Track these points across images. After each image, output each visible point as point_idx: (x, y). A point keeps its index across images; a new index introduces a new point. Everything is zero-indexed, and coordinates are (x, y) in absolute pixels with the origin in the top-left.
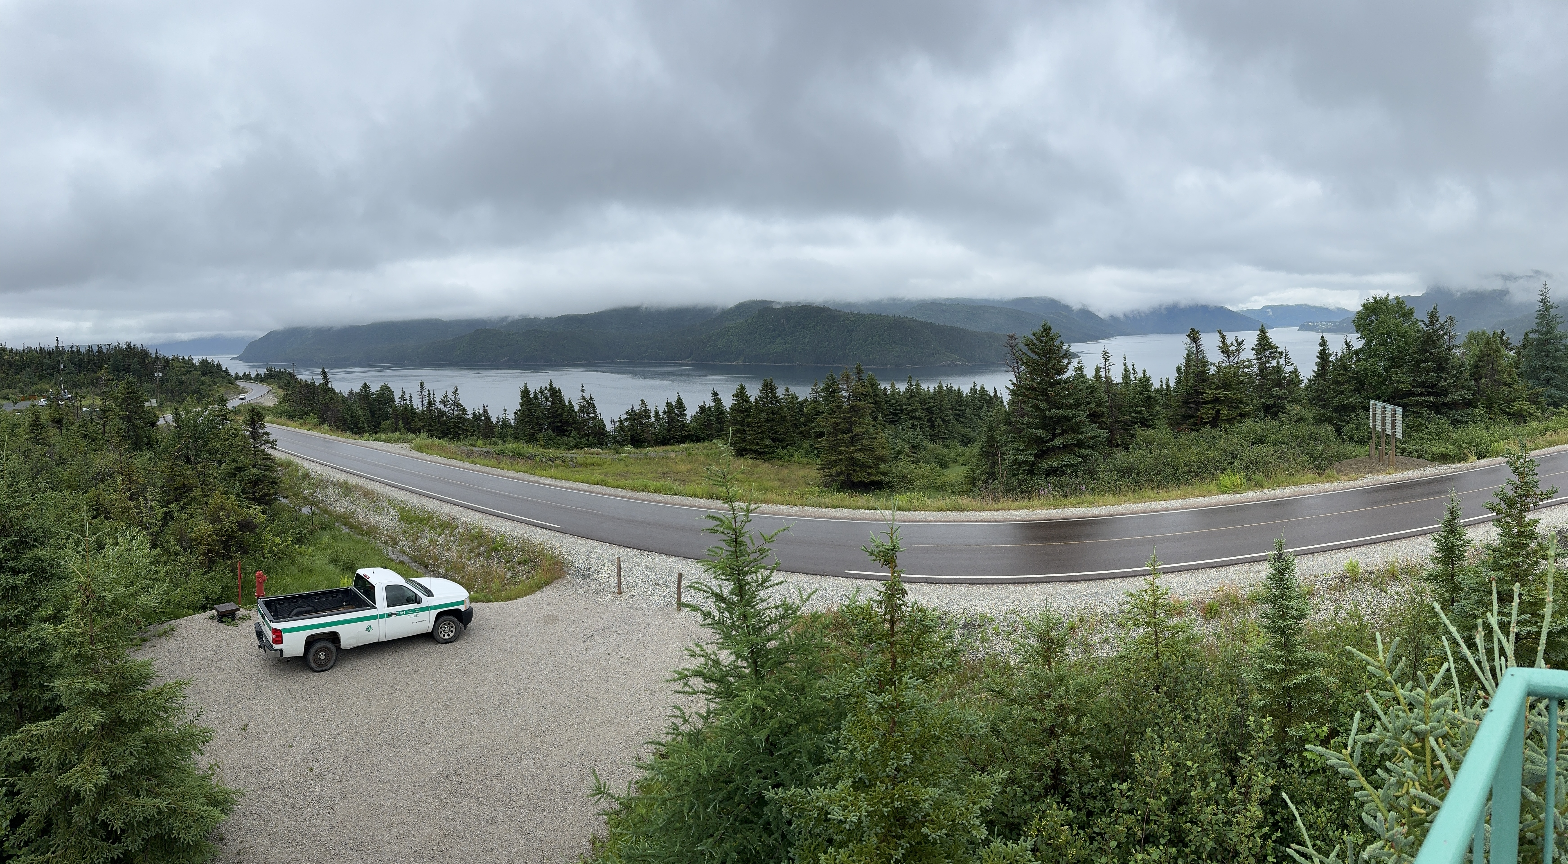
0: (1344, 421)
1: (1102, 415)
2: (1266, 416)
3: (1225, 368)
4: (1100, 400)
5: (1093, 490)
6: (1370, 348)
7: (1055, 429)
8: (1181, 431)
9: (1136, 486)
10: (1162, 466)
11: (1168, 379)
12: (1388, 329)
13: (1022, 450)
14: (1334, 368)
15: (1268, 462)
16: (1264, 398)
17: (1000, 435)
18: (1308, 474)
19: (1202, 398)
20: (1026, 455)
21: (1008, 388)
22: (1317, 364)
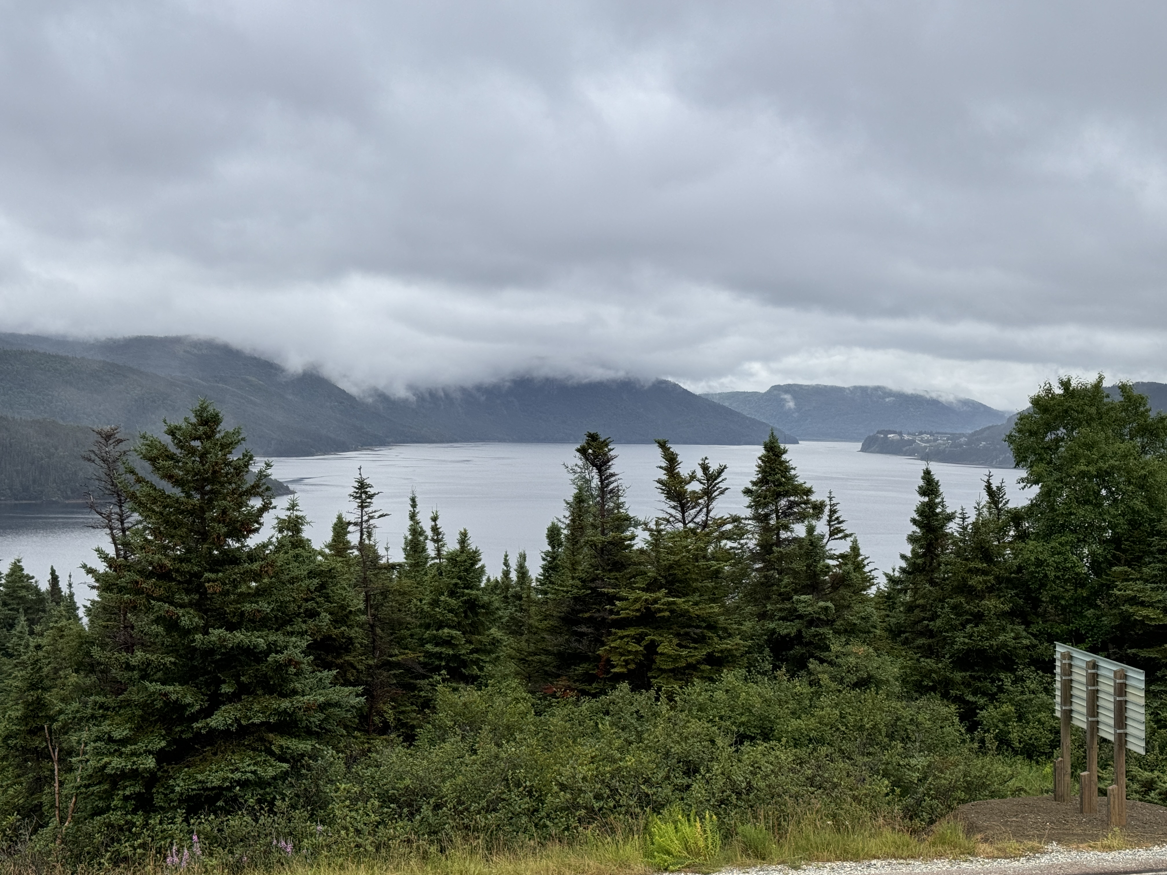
0: (984, 694)
1: (347, 646)
2: (776, 668)
3: (673, 536)
4: (343, 608)
5: (315, 851)
6: (1053, 509)
7: (219, 682)
8: (554, 695)
9: (431, 842)
10: (499, 788)
11: (523, 557)
12: (1101, 464)
13: (124, 742)
14: (958, 554)
15: (779, 790)
16: (772, 618)
17: (63, 700)
18: (887, 832)
19: (611, 612)
20: (133, 754)
21: (90, 571)
22: (912, 539)
